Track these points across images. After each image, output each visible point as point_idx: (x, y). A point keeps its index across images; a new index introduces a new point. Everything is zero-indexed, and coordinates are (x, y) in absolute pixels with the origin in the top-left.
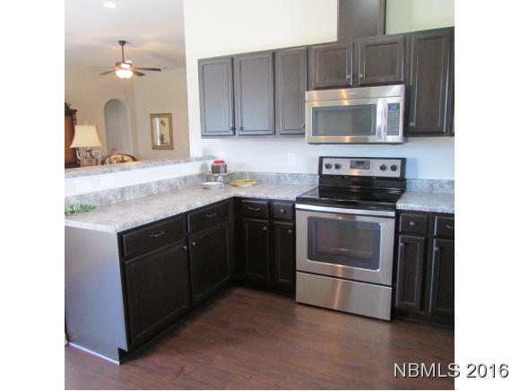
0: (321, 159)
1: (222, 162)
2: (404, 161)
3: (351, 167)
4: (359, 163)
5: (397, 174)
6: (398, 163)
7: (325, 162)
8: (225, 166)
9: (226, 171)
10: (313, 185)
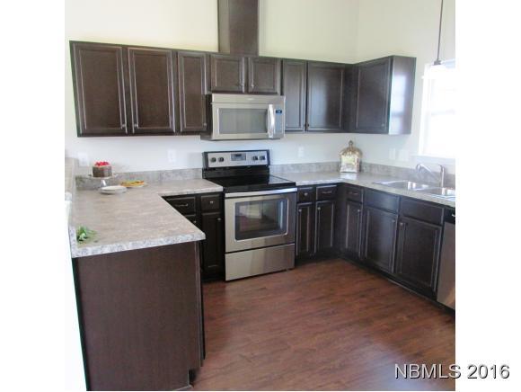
0: (206, 154)
1: (104, 163)
2: (268, 152)
3: (232, 160)
4: (237, 156)
5: (264, 162)
6: (265, 154)
7: (210, 156)
8: (110, 169)
9: (110, 175)
10: (197, 178)
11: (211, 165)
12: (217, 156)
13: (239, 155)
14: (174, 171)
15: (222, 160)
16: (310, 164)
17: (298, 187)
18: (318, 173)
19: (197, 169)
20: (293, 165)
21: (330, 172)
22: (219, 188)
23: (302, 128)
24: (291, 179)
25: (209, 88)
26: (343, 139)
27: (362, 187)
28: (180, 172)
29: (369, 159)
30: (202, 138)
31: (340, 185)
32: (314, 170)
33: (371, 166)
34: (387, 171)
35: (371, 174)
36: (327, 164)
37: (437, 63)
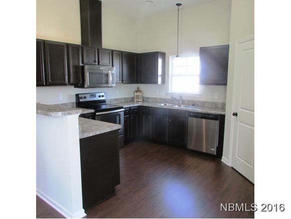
3: (90, 97)
7: (80, 96)
10: (73, 107)
11: (81, 100)
12: (83, 96)
13: (93, 95)
14: (62, 104)
15: (85, 98)
16: (121, 99)
17: (125, 108)
18: (125, 102)
19: (73, 103)
20: (115, 99)
21: (130, 102)
22: (93, 111)
23: (121, 82)
24: (121, 105)
25: (83, 63)
26: (134, 86)
27: (150, 107)
28: (65, 104)
29: (146, 95)
30: (75, 87)
31: (139, 107)
32: (123, 101)
33: (148, 98)
34: (155, 100)
35: (148, 102)
36: (129, 98)
37: (177, 56)
